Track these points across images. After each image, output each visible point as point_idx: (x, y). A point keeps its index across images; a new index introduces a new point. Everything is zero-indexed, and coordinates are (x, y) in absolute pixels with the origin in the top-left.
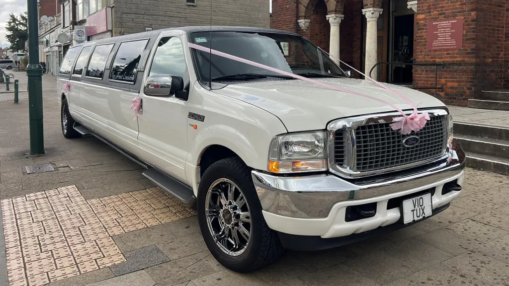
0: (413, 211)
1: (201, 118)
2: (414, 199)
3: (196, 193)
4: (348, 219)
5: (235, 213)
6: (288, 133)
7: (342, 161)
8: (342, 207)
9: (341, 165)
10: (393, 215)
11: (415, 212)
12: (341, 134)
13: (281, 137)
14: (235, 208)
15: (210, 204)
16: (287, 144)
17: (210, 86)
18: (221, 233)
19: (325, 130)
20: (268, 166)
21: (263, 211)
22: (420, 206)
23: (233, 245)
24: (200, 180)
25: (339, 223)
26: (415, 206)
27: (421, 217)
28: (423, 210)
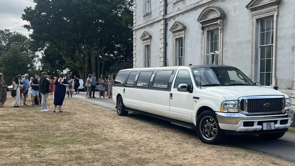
0: (267, 127)
1: (198, 98)
2: (267, 123)
3: (195, 125)
4: (244, 126)
6: (227, 101)
7: (243, 109)
8: (242, 122)
9: (243, 111)
10: (260, 127)
11: (268, 127)
12: (243, 101)
13: (224, 102)
16: (226, 104)
17: (201, 88)
19: (238, 100)
20: (220, 110)
21: (219, 123)
24: (197, 119)
25: (241, 126)
26: (267, 125)
27: (270, 129)
28: (271, 127)
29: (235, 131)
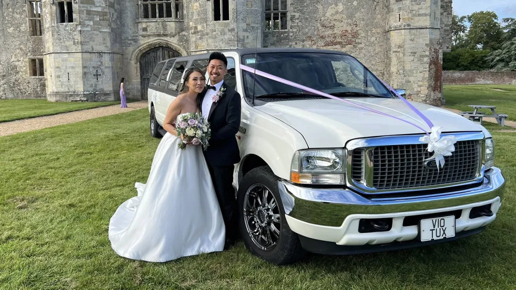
0: (432, 230)
1: (243, 130)
2: (434, 219)
4: (362, 230)
5: (268, 214)
6: (309, 149)
7: (359, 177)
9: (357, 181)
10: (410, 232)
11: (434, 232)
12: (360, 153)
13: (303, 152)
14: (268, 210)
15: (247, 205)
16: (309, 159)
17: (253, 103)
18: (256, 231)
19: (345, 148)
20: (291, 177)
21: (286, 215)
22: (441, 227)
23: (266, 242)
25: (353, 232)
26: (434, 226)
27: (441, 237)
28: (444, 231)
29: (335, 243)
